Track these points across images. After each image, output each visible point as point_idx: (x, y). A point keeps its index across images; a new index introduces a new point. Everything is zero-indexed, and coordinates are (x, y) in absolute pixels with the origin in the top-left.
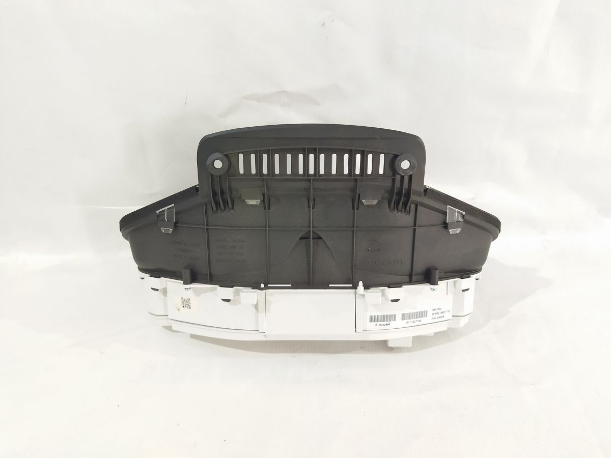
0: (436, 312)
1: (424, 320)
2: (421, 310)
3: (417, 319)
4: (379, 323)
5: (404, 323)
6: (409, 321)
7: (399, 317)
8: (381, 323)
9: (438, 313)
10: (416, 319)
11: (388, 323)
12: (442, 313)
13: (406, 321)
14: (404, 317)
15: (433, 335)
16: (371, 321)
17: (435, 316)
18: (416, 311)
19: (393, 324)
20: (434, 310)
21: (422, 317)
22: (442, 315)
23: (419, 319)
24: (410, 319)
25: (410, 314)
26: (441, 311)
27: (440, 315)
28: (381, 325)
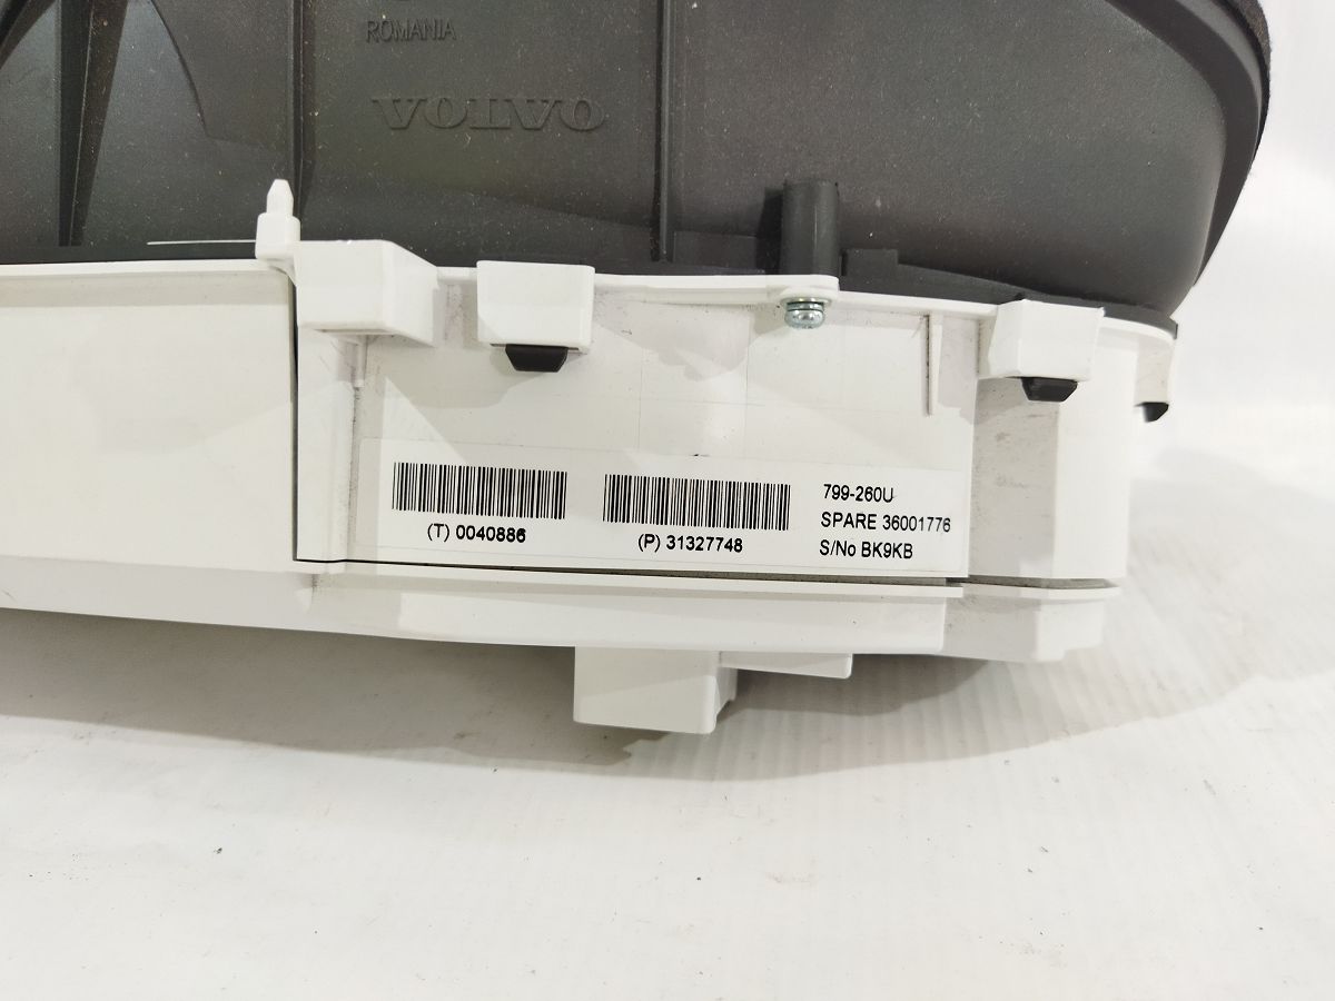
0: (850, 507)
1: (762, 547)
2: (744, 476)
3: (716, 532)
4: (453, 520)
5: (621, 543)
6: (662, 531)
7: (586, 495)
8: (467, 520)
9: (866, 521)
10: (703, 531)
11: (514, 522)
12: (893, 522)
13: (636, 529)
14: (621, 499)
15: (846, 671)
16: (402, 503)
17: (839, 533)
18: (704, 472)
19: (545, 538)
20: (840, 493)
21: (753, 525)
22: (896, 537)
23: (730, 534)
24: (661, 519)
25: (663, 483)
26: (893, 509)
27: (879, 535)
28: (465, 533)
